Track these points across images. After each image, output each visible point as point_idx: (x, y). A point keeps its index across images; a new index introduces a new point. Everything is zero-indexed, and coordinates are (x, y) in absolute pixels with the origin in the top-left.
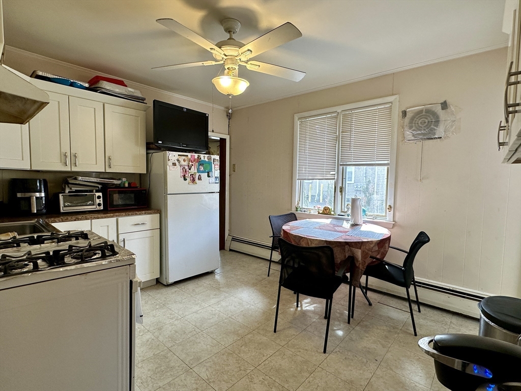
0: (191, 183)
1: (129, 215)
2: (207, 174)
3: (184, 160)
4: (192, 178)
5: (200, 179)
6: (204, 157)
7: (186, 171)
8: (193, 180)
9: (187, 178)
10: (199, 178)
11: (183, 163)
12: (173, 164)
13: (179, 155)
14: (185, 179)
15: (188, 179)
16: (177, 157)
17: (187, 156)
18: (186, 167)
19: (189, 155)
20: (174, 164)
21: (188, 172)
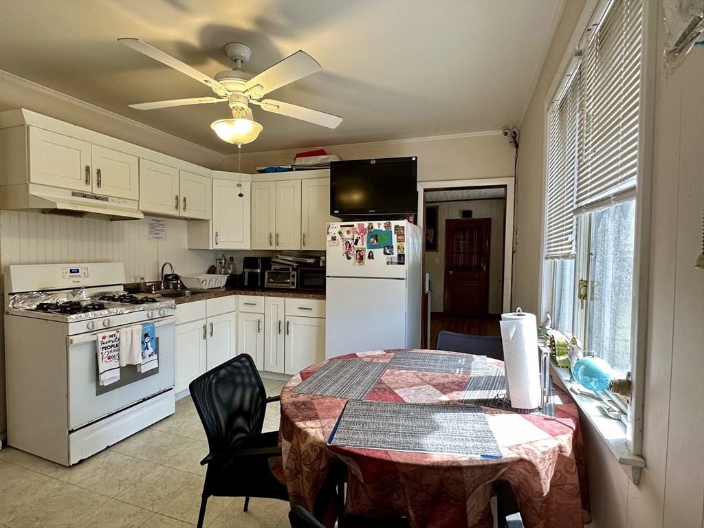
0: (357, 264)
1: (296, 297)
2: (383, 249)
3: (348, 232)
4: (358, 257)
5: (371, 257)
6: (379, 224)
7: (350, 247)
8: (361, 258)
9: (350, 256)
10: (369, 257)
11: (346, 235)
12: (332, 238)
13: (341, 226)
14: (349, 258)
15: (353, 258)
16: (339, 229)
17: (353, 226)
18: (350, 241)
19: (356, 224)
20: (334, 238)
21: (352, 248)
